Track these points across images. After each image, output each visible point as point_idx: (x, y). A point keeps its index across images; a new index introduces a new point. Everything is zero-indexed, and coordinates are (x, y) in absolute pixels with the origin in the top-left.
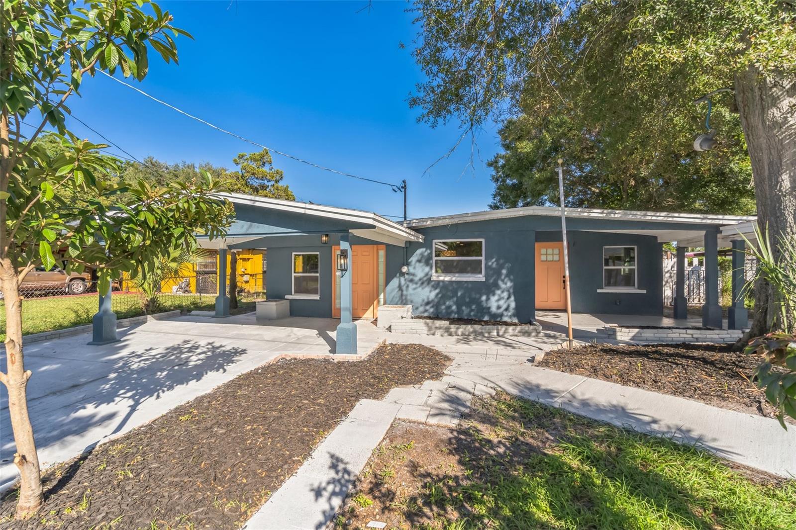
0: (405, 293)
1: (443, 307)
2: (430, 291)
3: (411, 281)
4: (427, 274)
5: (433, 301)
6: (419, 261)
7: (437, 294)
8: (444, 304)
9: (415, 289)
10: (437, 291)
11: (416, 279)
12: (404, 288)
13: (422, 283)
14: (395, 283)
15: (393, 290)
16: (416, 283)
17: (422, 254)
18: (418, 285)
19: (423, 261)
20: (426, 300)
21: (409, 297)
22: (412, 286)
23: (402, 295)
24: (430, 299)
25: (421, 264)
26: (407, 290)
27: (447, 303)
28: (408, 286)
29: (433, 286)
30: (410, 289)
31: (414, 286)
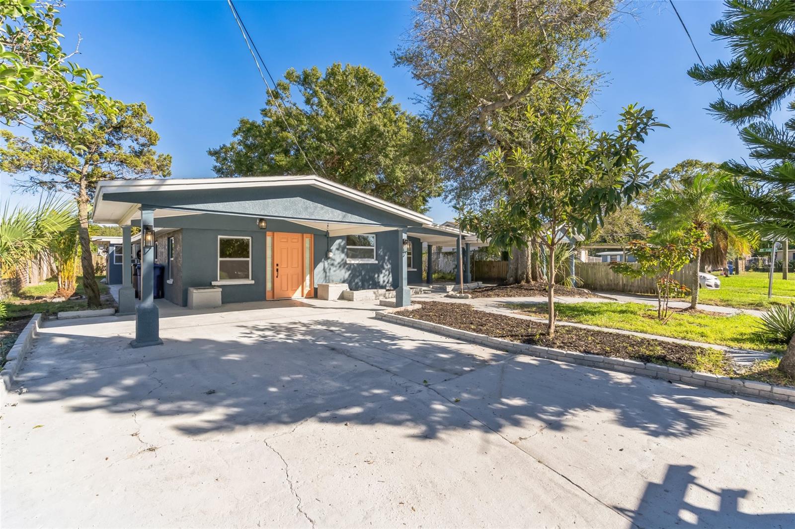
0: (328, 274)
1: (354, 284)
2: (346, 273)
3: (332, 265)
4: (343, 260)
5: (347, 279)
6: (338, 249)
7: (350, 274)
8: (354, 281)
9: (335, 271)
10: (350, 272)
11: (336, 263)
12: (328, 271)
13: (340, 267)
14: (320, 266)
15: (319, 272)
16: (336, 267)
17: (339, 244)
18: (338, 267)
19: (341, 249)
20: (342, 280)
21: (331, 278)
22: (333, 269)
23: (326, 277)
24: (346, 278)
25: (339, 252)
26: (329, 272)
27: (356, 281)
28: (330, 269)
29: (347, 269)
30: (332, 271)
31: (335, 269)
